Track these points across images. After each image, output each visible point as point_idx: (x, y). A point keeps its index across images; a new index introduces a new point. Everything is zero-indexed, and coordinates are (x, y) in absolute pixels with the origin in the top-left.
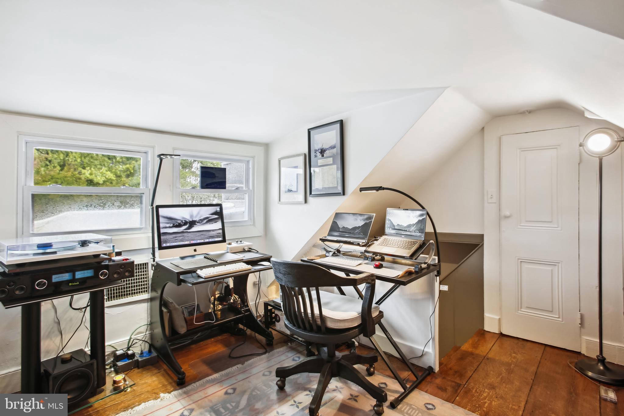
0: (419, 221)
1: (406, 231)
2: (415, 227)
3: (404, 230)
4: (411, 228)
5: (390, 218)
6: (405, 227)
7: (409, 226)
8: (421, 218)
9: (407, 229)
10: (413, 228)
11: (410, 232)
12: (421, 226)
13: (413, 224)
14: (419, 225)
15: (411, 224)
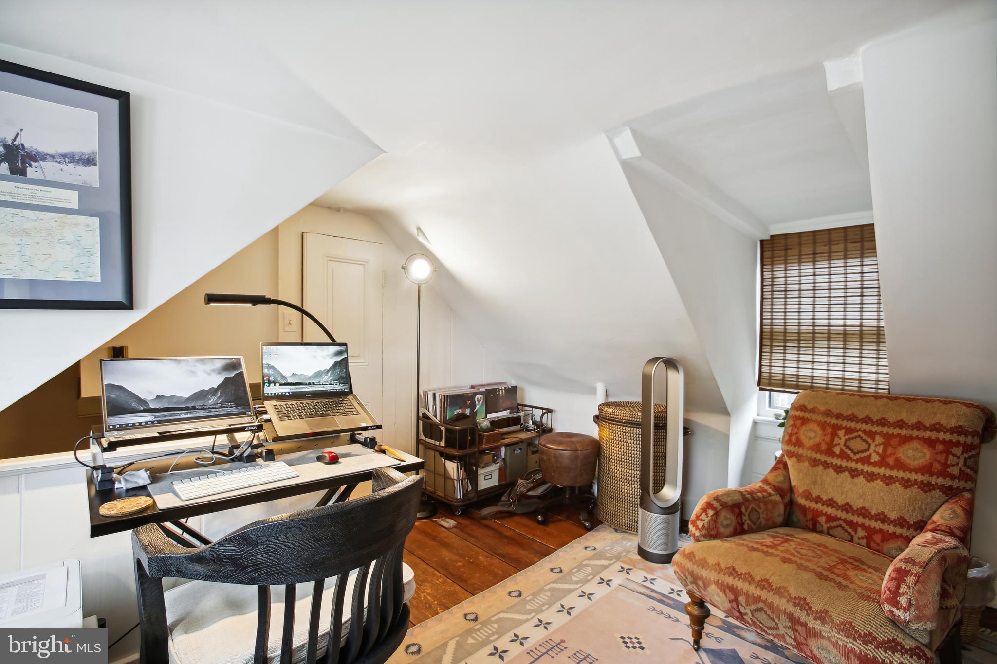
0: (336, 363)
1: (314, 384)
2: (330, 376)
3: (309, 384)
4: (323, 378)
5: (271, 364)
6: (310, 378)
7: (319, 374)
8: (339, 359)
9: (316, 381)
10: (325, 378)
11: (322, 386)
12: (341, 371)
13: (325, 370)
14: (338, 371)
15: (322, 370)
